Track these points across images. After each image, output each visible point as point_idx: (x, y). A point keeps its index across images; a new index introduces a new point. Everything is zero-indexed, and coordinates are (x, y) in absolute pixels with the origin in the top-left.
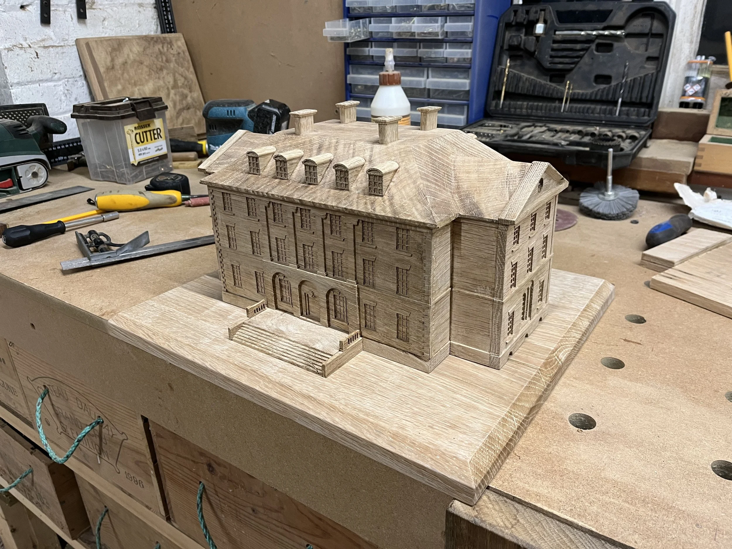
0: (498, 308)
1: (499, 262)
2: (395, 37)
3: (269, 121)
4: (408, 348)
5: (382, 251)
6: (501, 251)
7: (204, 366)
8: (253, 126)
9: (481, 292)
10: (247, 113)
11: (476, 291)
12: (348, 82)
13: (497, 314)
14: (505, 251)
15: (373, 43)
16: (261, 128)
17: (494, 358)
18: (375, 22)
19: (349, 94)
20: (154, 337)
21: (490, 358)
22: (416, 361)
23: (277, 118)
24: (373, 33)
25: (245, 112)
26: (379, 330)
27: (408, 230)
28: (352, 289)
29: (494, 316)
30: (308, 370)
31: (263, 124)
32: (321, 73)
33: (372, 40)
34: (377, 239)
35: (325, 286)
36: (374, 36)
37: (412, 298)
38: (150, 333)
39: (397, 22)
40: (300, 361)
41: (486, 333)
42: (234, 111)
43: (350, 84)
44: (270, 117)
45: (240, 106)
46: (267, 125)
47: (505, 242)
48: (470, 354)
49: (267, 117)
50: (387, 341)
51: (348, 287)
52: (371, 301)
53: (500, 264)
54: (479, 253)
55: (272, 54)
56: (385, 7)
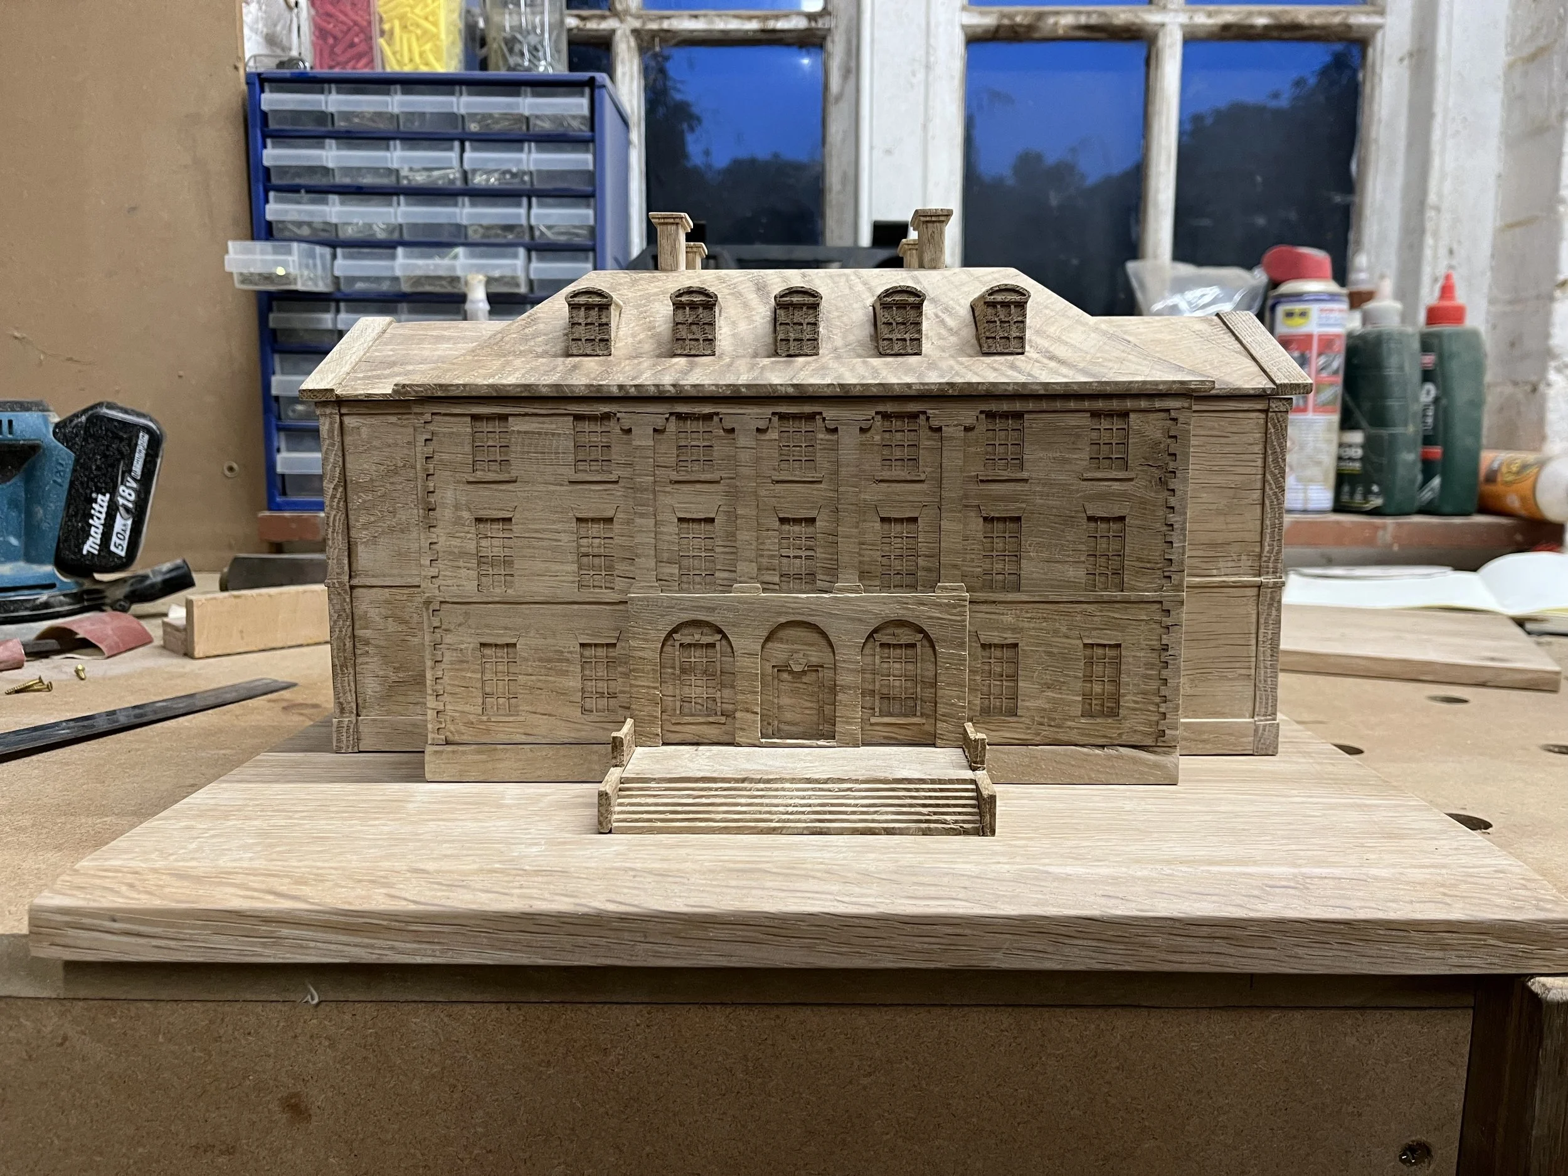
0: (1272, 599)
1: (1271, 489)
2: (406, 288)
3: (126, 450)
4: (1113, 733)
5: (1044, 485)
6: (1275, 461)
7: (585, 910)
8: (71, 462)
9: (1229, 571)
10: (51, 430)
11: (1215, 572)
12: (274, 392)
13: (1269, 615)
14: (1284, 460)
15: (342, 305)
16: (98, 468)
17: (1264, 730)
18: (345, 257)
19: (274, 421)
20: (306, 890)
21: (1256, 731)
22: (1143, 762)
23: (149, 441)
24: (342, 281)
25: (47, 427)
26: (1028, 709)
27: (1124, 415)
28: (954, 606)
29: (1262, 621)
30: (926, 832)
31: (105, 456)
32: (180, 377)
33: (339, 295)
34: (1032, 453)
35: (860, 620)
36: (343, 287)
37: (1133, 589)
38: (283, 886)
39: (406, 256)
40: (886, 817)
41: (1243, 671)
42: (10, 422)
43: (277, 398)
44: (130, 439)
45: (28, 409)
46: (119, 461)
47: (1284, 437)
48: (1205, 737)
49: (121, 439)
50: (1048, 732)
51: (940, 605)
52: (1004, 630)
53: (1275, 494)
54: (1219, 480)
55: (16, 334)
56: (370, 226)
